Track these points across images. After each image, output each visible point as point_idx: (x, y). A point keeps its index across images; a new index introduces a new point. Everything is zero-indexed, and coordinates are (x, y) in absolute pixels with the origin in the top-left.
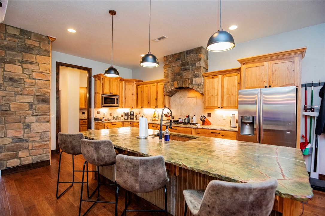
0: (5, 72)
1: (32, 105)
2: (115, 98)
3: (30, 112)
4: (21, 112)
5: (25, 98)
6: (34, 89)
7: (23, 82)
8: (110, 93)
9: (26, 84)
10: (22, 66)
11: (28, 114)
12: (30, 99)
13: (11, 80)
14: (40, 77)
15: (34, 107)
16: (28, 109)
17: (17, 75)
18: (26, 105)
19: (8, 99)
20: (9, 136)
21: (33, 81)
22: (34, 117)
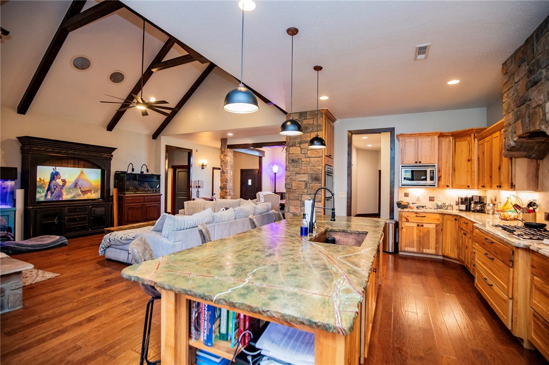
0: (290, 155)
1: (306, 184)
2: (426, 171)
3: (305, 191)
4: (299, 190)
5: (302, 177)
6: (309, 168)
7: (301, 161)
8: (416, 162)
9: (303, 163)
10: (300, 147)
11: (303, 192)
12: (305, 178)
13: (293, 161)
14: (313, 154)
15: (308, 185)
16: (304, 188)
17: (297, 156)
18: (302, 184)
19: (291, 178)
20: (291, 211)
21: (308, 159)
22: (309, 196)
